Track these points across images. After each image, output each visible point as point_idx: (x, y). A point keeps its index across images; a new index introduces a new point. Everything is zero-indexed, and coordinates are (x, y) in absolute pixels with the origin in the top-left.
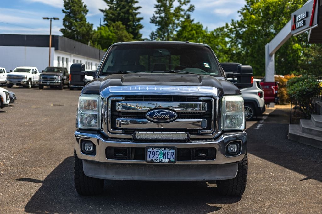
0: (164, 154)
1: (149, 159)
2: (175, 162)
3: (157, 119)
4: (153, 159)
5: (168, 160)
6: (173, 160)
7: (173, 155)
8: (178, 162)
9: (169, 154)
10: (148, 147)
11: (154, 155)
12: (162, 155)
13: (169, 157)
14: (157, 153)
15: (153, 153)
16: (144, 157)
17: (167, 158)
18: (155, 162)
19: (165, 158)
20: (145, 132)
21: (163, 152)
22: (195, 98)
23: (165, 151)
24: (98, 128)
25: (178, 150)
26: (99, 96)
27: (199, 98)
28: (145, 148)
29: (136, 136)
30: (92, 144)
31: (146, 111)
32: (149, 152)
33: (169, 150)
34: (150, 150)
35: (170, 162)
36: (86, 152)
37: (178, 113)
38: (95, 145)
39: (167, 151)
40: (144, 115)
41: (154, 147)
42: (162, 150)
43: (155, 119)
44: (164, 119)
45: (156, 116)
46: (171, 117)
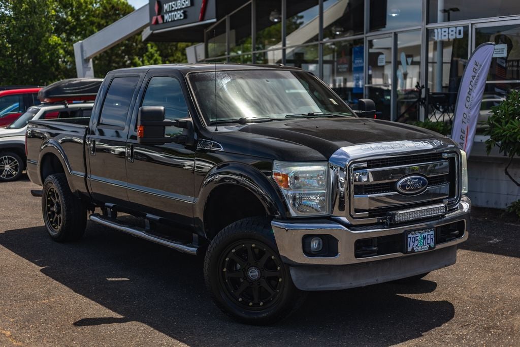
0: (424, 238)
1: (409, 249)
2: (435, 247)
3: (410, 190)
4: (413, 248)
5: (428, 246)
6: (432, 245)
7: (432, 238)
8: (439, 247)
9: (429, 237)
10: (407, 232)
11: (414, 242)
12: (422, 241)
13: (429, 241)
14: (417, 238)
15: (413, 238)
16: (403, 249)
17: (427, 244)
18: (416, 252)
19: (425, 244)
20: (405, 211)
22: (439, 156)
23: (424, 234)
24: (327, 213)
25: (436, 230)
26: (326, 163)
27: (443, 154)
28: (403, 233)
29: (396, 219)
30: (321, 240)
31: (396, 180)
32: (409, 239)
33: (429, 232)
34: (409, 236)
35: (430, 248)
36: (314, 253)
37: (428, 178)
38: (337, 240)
39: (427, 234)
40: (392, 187)
41: (414, 230)
42: (421, 234)
43: (407, 190)
44: (417, 189)
45: (409, 185)
46: (423, 184)
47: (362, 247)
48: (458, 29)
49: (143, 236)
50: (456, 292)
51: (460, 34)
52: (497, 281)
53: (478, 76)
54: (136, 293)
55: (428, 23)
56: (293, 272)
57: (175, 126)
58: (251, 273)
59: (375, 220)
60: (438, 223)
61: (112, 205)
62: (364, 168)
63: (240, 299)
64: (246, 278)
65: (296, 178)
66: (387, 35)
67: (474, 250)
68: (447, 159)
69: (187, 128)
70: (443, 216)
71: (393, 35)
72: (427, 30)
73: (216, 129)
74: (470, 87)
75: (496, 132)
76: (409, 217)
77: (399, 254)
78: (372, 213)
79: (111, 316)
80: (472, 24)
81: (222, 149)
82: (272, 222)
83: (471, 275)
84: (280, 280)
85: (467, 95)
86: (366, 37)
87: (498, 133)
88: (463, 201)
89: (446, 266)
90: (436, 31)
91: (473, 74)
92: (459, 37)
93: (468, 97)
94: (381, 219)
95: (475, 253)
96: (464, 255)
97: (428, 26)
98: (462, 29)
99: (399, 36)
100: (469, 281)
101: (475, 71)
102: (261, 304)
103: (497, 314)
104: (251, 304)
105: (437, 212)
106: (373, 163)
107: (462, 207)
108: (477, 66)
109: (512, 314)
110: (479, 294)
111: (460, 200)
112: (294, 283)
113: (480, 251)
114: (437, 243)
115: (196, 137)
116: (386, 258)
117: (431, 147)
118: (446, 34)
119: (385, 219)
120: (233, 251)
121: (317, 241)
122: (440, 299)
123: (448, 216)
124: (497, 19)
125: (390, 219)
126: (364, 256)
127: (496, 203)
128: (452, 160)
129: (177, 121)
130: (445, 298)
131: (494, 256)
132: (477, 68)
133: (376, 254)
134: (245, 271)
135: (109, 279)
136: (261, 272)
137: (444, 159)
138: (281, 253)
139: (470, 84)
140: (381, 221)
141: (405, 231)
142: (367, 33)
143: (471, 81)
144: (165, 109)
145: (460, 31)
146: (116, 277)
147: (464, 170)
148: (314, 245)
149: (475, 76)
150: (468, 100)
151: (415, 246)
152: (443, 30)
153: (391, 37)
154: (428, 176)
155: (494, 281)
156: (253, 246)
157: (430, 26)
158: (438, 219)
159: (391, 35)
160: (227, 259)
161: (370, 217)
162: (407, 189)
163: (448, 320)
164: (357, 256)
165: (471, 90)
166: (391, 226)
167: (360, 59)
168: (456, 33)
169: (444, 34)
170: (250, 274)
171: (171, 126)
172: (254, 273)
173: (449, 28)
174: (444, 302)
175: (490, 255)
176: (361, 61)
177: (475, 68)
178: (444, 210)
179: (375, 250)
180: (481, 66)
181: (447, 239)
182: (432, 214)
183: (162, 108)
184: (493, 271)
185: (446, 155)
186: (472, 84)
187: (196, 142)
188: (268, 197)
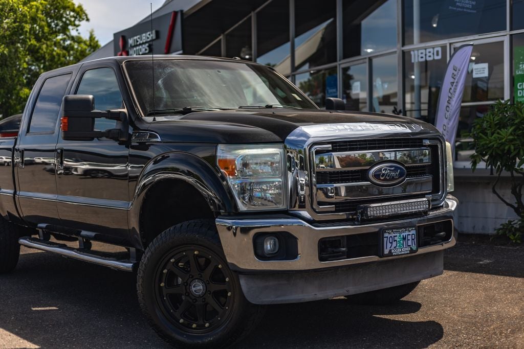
0: (404, 239)
1: (386, 252)
2: (417, 251)
3: (385, 180)
4: (390, 251)
5: (409, 249)
6: (414, 248)
7: (414, 239)
8: (421, 251)
9: (410, 237)
10: (382, 231)
11: (392, 243)
12: (402, 242)
13: (410, 243)
14: (396, 238)
15: (391, 238)
16: (378, 251)
17: (408, 245)
18: (395, 255)
19: (405, 246)
20: (379, 205)
21: (402, 235)
22: (419, 142)
23: (404, 234)
24: (285, 208)
25: (418, 229)
26: (282, 145)
27: (424, 141)
28: (378, 231)
29: (369, 213)
30: (277, 240)
31: (368, 167)
32: (385, 239)
33: (409, 231)
34: (386, 235)
35: (412, 251)
36: (268, 256)
37: (406, 168)
38: (296, 239)
39: (407, 233)
40: (363, 175)
41: (392, 229)
42: (400, 233)
43: (382, 180)
44: (393, 179)
45: (384, 174)
46: (401, 175)
47: (327, 248)
48: (436, 49)
49: (73, 256)
50: (444, 312)
51: (438, 55)
52: (491, 300)
53: (457, 82)
54: (62, 322)
55: (403, 45)
56: (243, 282)
57: (106, 117)
58: (194, 287)
59: (342, 215)
60: (420, 222)
61: (44, 225)
62: (328, 151)
63: (181, 321)
64: (189, 293)
65: (245, 165)
66: (361, 61)
67: (462, 271)
68: (429, 146)
69: (120, 120)
70: (425, 213)
71: (367, 60)
72: (403, 52)
73: (154, 118)
74: (450, 95)
75: (481, 144)
76: (384, 211)
77: (375, 258)
78: (340, 206)
79: (24, 347)
80: (450, 44)
81: (159, 139)
82: (217, 219)
83: (460, 295)
84: (229, 294)
85: (446, 104)
86: (340, 64)
87: (483, 145)
88: (449, 199)
89: (431, 276)
90: (412, 53)
91: (452, 80)
92: (436, 58)
93: (447, 106)
94: (351, 214)
95: (464, 273)
96: (451, 276)
97: (404, 48)
98: (440, 49)
99: (375, 61)
100: (459, 300)
101: (454, 76)
102: (207, 325)
103: (495, 333)
104: (194, 326)
105: (419, 207)
106: (339, 145)
107: (447, 206)
108: (456, 71)
109: (513, 332)
110: (472, 313)
111: (445, 197)
112: (245, 295)
113: (470, 272)
114: (420, 245)
115: (131, 131)
116: (357, 262)
117: (408, 131)
118: (423, 55)
119: (356, 214)
120: (171, 261)
121: (272, 242)
122: (426, 319)
123: (432, 214)
124: (477, 37)
125: (362, 214)
126: (330, 259)
127: (483, 228)
128: (434, 149)
129: (109, 111)
130: (432, 319)
131: (485, 276)
132: (455, 73)
133: (345, 257)
134: (187, 285)
135: (34, 309)
136: (206, 285)
137: (425, 146)
138: (229, 260)
139: (450, 92)
140: (351, 217)
141: (380, 229)
142: (340, 60)
143: (451, 89)
144: (93, 98)
145: (438, 52)
146: (43, 307)
147: (450, 165)
148: (269, 246)
149: (453, 83)
150: (448, 109)
151: (392, 248)
152: (420, 51)
153: (365, 62)
154: (406, 165)
155: (488, 300)
156: (196, 253)
157: (406, 48)
158: (420, 217)
159: (365, 60)
160: (165, 271)
161: (336, 211)
162: (382, 178)
163: (437, 341)
164: (321, 259)
165: (451, 98)
166: (363, 222)
167: (334, 88)
168: (433, 54)
169: (421, 55)
170: (193, 289)
171: (100, 117)
172: (198, 288)
173: (426, 49)
174: (430, 322)
175: (481, 275)
176: (334, 90)
177: (453, 74)
178: (427, 206)
179: (343, 252)
180: (459, 70)
181: (431, 243)
182: (412, 209)
183: (91, 97)
184: (485, 290)
185: (427, 142)
186: (451, 91)
187: (130, 136)
188: (217, 198)
